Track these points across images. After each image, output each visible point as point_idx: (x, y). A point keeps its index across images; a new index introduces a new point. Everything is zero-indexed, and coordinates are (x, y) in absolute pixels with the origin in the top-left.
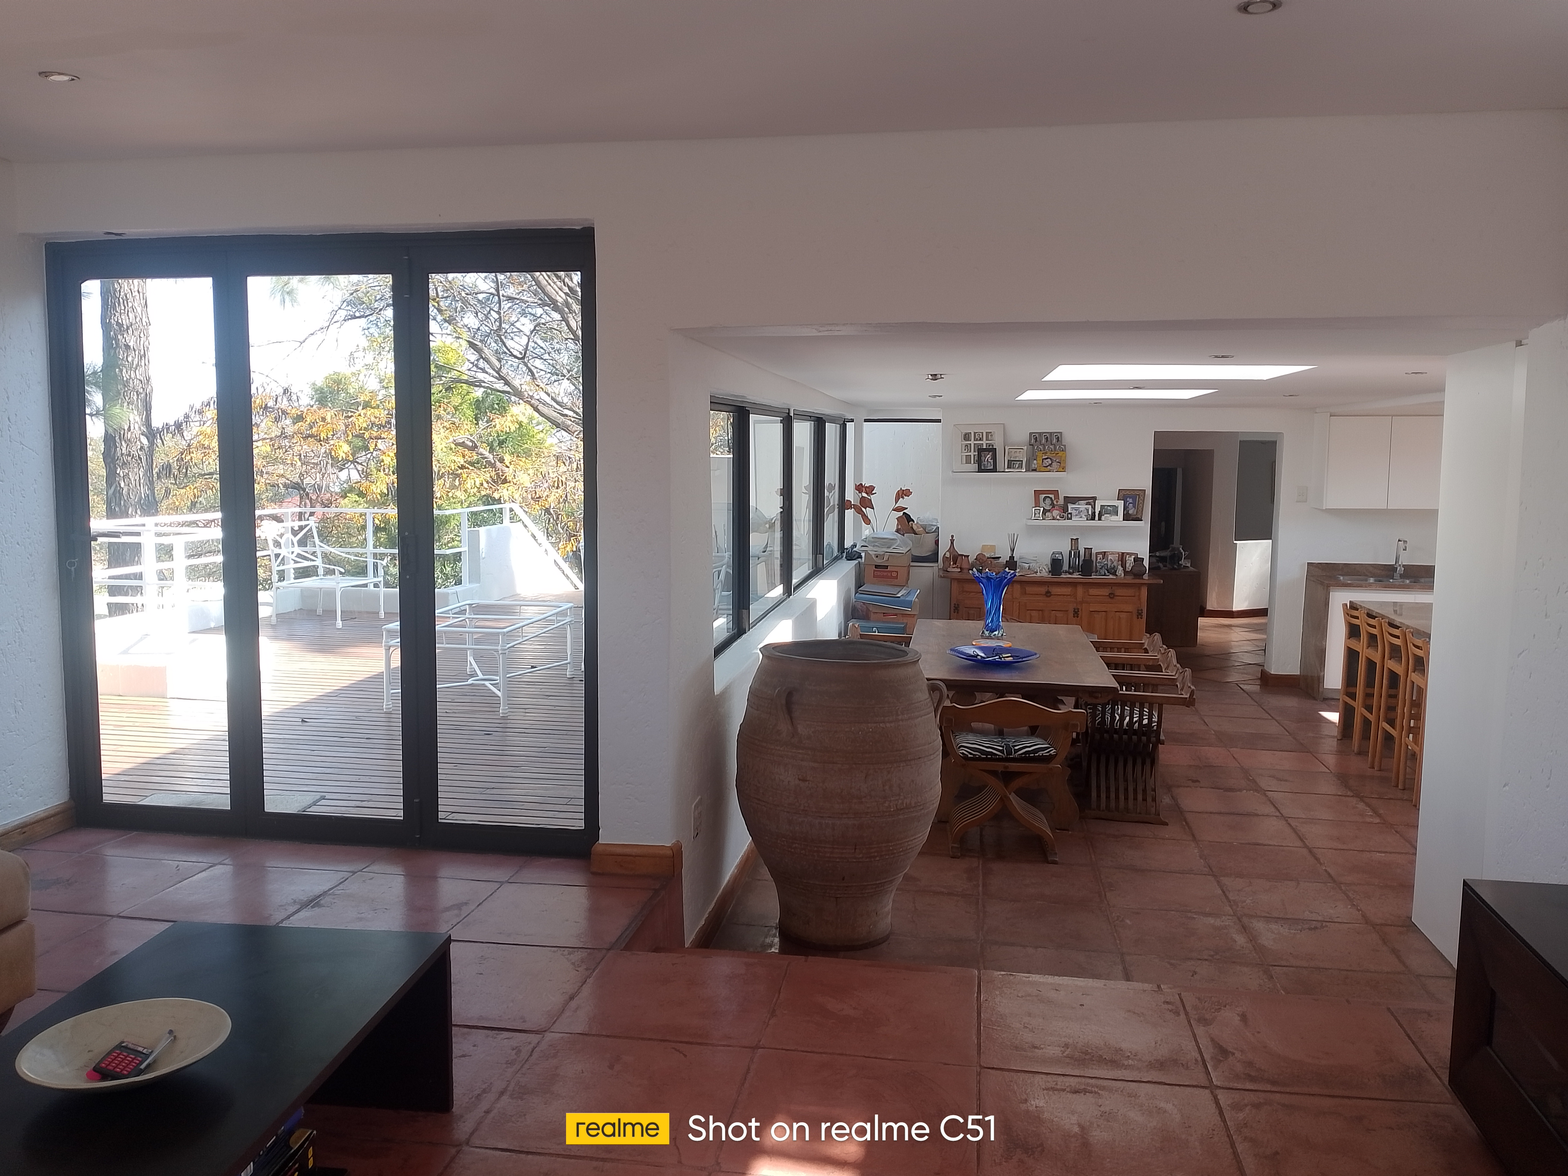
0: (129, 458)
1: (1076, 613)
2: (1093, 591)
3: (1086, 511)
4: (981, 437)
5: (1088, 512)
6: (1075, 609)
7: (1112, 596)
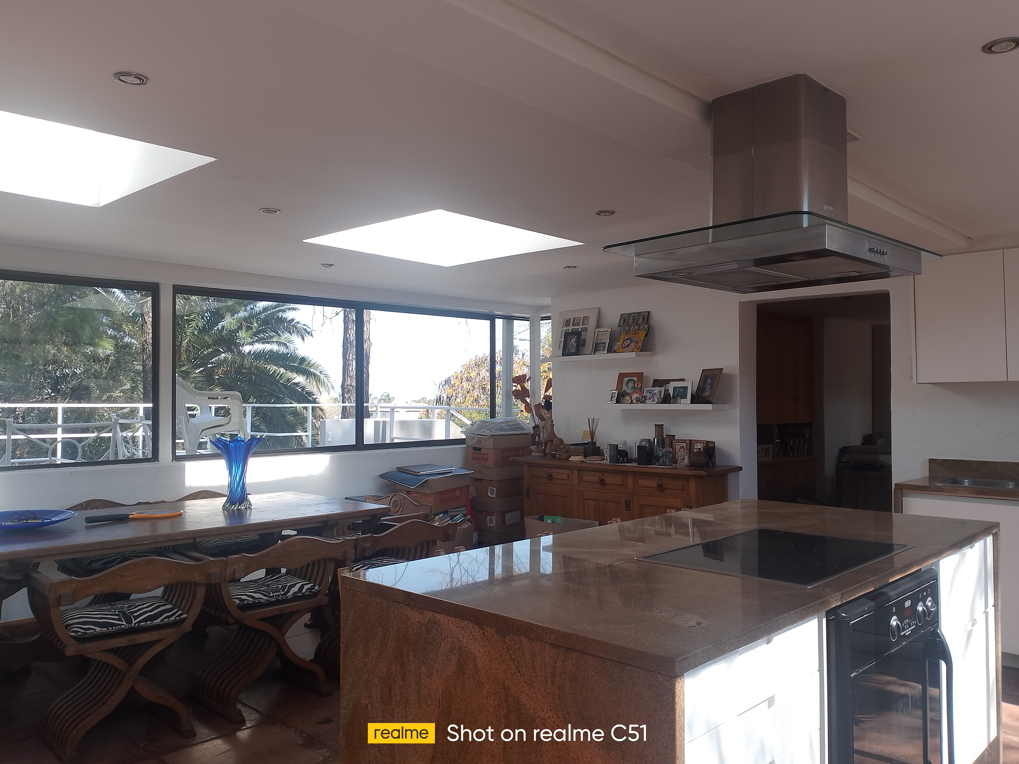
0: (351, 388)
1: (628, 505)
2: (643, 482)
3: (659, 394)
4: (579, 322)
5: (660, 395)
6: (626, 501)
7: (661, 488)
